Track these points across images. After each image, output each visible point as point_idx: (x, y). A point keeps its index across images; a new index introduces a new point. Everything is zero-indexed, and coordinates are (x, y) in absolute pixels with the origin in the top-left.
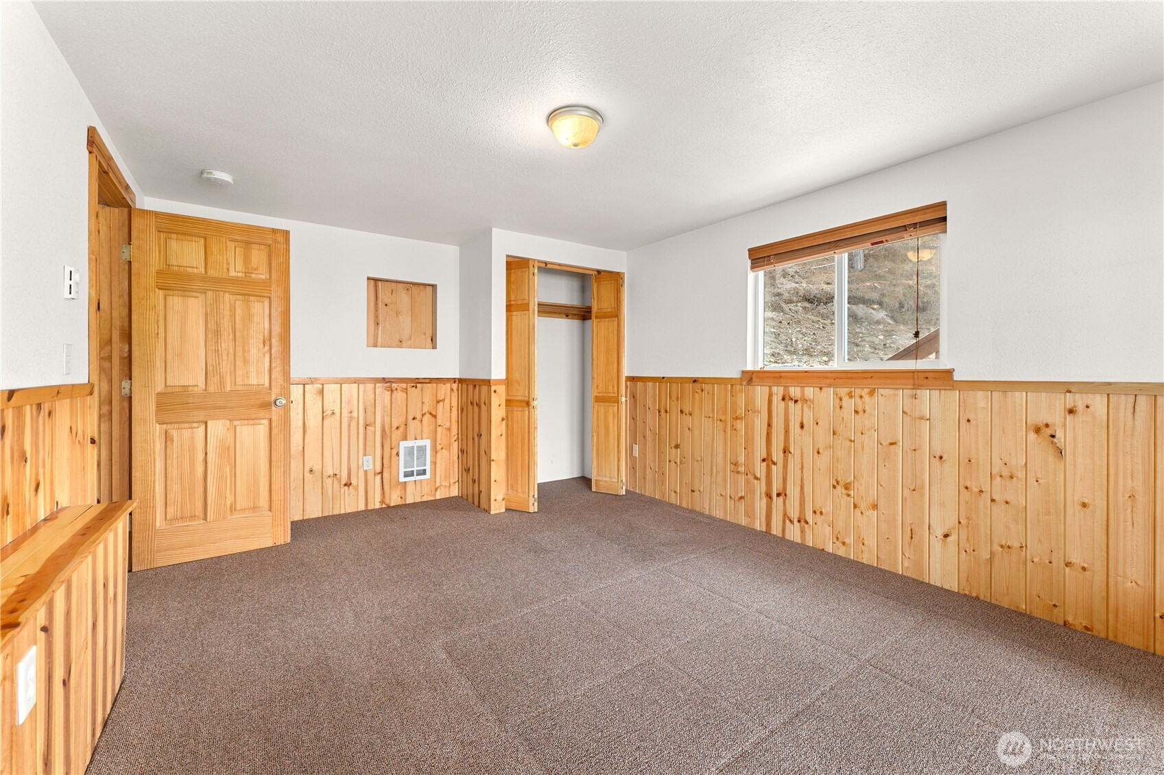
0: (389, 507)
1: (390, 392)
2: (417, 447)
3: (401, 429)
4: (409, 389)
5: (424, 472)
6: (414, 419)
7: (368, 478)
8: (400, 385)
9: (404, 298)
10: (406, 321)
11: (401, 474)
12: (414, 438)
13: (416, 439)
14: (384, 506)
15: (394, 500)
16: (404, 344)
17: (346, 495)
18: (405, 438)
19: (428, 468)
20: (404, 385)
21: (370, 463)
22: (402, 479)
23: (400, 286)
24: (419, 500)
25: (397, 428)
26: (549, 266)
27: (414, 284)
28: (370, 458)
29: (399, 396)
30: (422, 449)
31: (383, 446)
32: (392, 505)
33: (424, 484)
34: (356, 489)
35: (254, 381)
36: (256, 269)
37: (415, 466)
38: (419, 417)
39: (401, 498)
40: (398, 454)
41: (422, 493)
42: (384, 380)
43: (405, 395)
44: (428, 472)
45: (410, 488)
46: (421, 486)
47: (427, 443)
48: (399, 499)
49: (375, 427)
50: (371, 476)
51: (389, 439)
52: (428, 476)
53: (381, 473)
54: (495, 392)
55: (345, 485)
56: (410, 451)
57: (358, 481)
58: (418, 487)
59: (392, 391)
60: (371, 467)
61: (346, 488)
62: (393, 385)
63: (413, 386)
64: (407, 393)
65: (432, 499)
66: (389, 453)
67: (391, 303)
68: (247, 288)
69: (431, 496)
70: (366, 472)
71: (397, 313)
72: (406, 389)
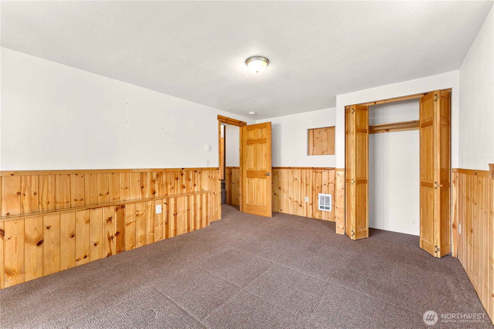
0: (315, 219)
1: (315, 173)
2: (326, 197)
3: (320, 188)
4: (323, 172)
5: (328, 208)
6: (325, 185)
7: (307, 206)
8: (319, 170)
9: (324, 134)
10: (325, 143)
11: (319, 207)
12: (325, 193)
13: (326, 193)
14: (313, 218)
15: (317, 216)
16: (324, 153)
17: (300, 210)
18: (321, 192)
19: (330, 207)
20: (321, 171)
21: (307, 200)
22: (319, 209)
23: (322, 129)
24: (327, 220)
25: (318, 188)
26: (377, 103)
27: (328, 128)
28: (308, 198)
29: (319, 174)
30: (328, 198)
31: (312, 194)
32: (316, 218)
33: (329, 214)
34: (303, 208)
35: (263, 168)
36: (264, 135)
37: (325, 205)
38: (327, 184)
39: (320, 216)
40: (318, 198)
41: (328, 217)
42: (313, 168)
43: (321, 174)
44: (331, 208)
45: (323, 213)
46: (328, 214)
47: (330, 196)
48: (319, 217)
49: (310, 186)
50: (308, 205)
51: (315, 192)
52: (330, 210)
53: (312, 204)
54: (338, 175)
55: (300, 206)
56: (322, 198)
57: (304, 205)
58: (327, 214)
59: (316, 172)
60: (308, 201)
61: (300, 207)
62: (316, 170)
63: (324, 171)
64: (322, 174)
65: (333, 221)
66: (315, 197)
67: (319, 137)
68: (262, 141)
69: (333, 220)
70: (306, 202)
71: (322, 141)
72: (322, 172)
